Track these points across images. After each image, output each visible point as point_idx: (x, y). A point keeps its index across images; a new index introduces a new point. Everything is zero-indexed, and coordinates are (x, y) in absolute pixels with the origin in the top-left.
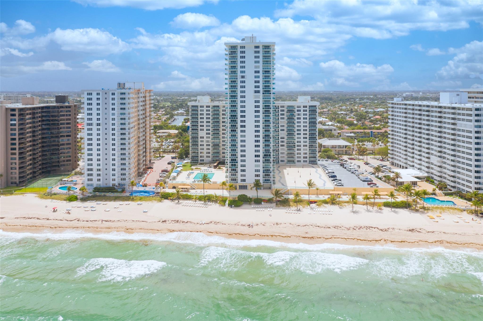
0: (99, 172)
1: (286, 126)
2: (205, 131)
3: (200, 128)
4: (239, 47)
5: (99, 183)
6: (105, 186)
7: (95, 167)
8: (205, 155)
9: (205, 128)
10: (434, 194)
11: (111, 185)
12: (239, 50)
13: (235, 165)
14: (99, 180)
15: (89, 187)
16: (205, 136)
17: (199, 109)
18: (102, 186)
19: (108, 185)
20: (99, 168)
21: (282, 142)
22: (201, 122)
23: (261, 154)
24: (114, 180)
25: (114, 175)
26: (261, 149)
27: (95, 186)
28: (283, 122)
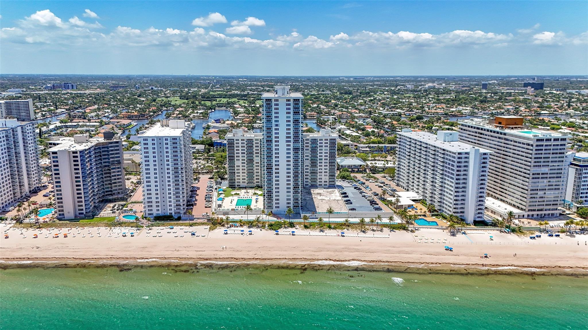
0: (158, 204)
1: (310, 156)
2: (241, 161)
3: (236, 158)
4: (273, 100)
5: (158, 212)
6: (163, 214)
7: (154, 200)
8: (241, 181)
9: (241, 158)
10: (425, 216)
11: (169, 214)
12: (273, 103)
13: (271, 195)
14: (158, 210)
15: (150, 216)
16: (241, 165)
17: (235, 142)
18: (161, 215)
19: (166, 214)
20: (157, 200)
21: (307, 169)
22: (237, 153)
23: (292, 186)
24: (170, 210)
25: (170, 206)
26: (292, 183)
27: (155, 215)
28: (308, 153)
